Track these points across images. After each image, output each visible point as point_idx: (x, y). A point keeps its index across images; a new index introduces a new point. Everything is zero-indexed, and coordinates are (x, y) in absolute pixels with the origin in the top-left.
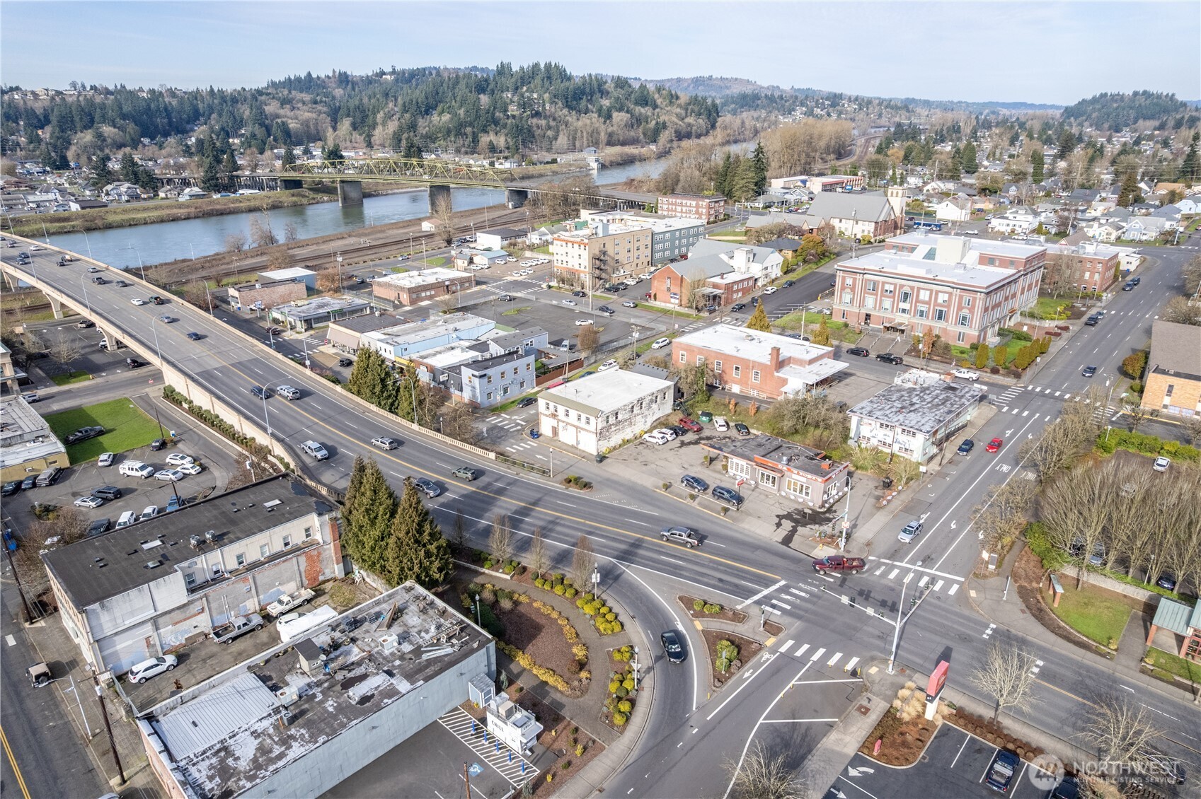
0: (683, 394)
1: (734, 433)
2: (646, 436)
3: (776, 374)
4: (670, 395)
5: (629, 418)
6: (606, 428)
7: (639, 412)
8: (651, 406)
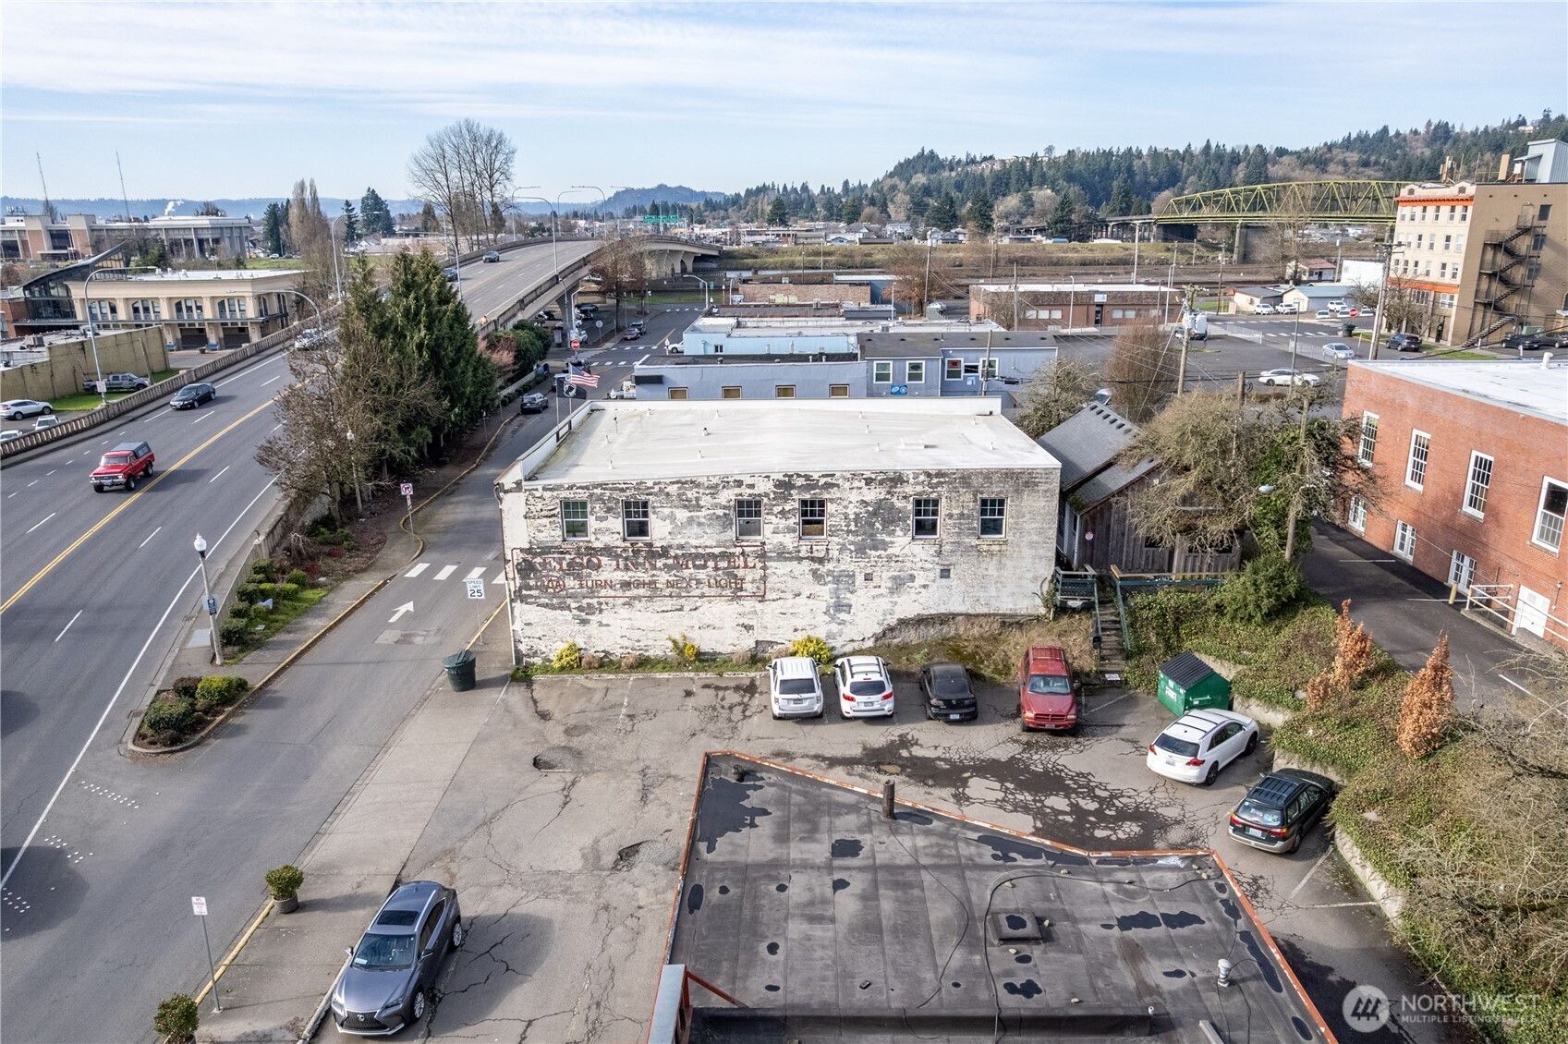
0: (1121, 541)
5: (717, 551)
6: (562, 553)
7: (789, 541)
8: (879, 537)
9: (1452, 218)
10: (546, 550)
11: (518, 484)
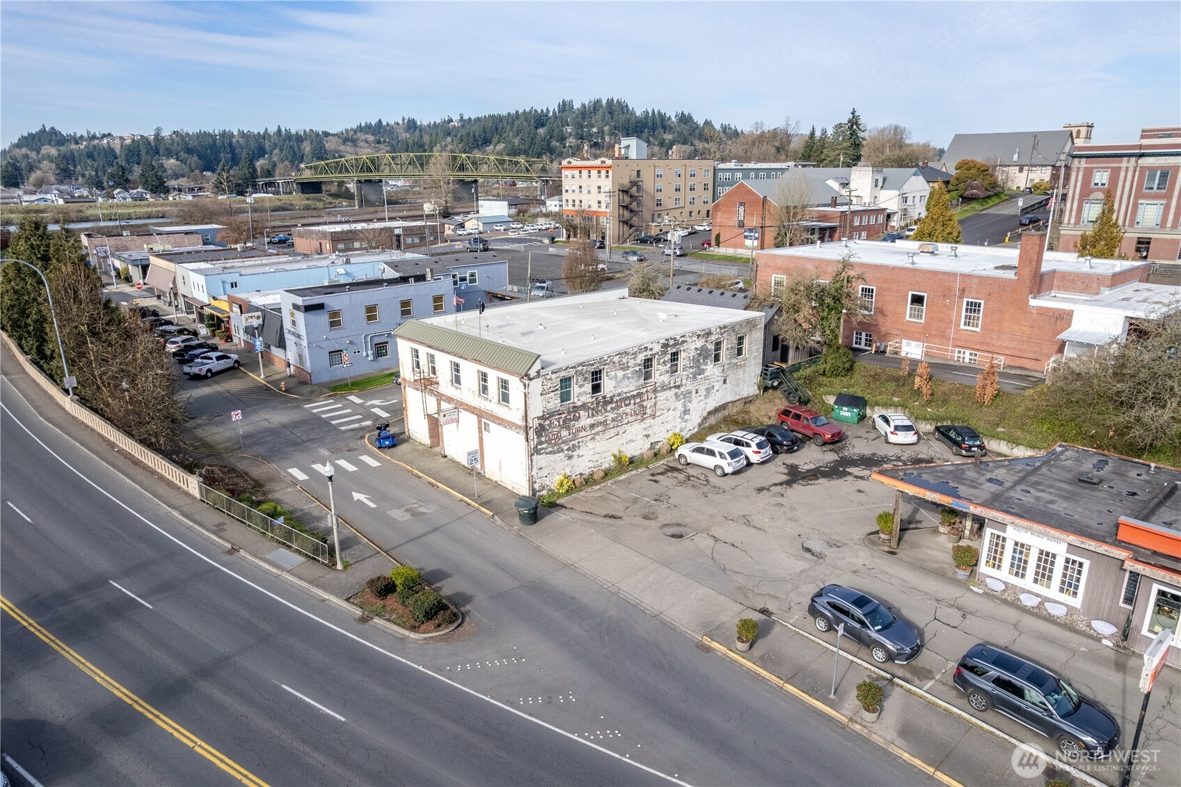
0: (785, 350)
1: (938, 449)
2: (684, 450)
3: (1033, 302)
4: (755, 344)
5: (635, 393)
6: (560, 414)
7: (666, 378)
8: (702, 367)
9: (599, 177)
10: (551, 414)
11: (538, 372)
